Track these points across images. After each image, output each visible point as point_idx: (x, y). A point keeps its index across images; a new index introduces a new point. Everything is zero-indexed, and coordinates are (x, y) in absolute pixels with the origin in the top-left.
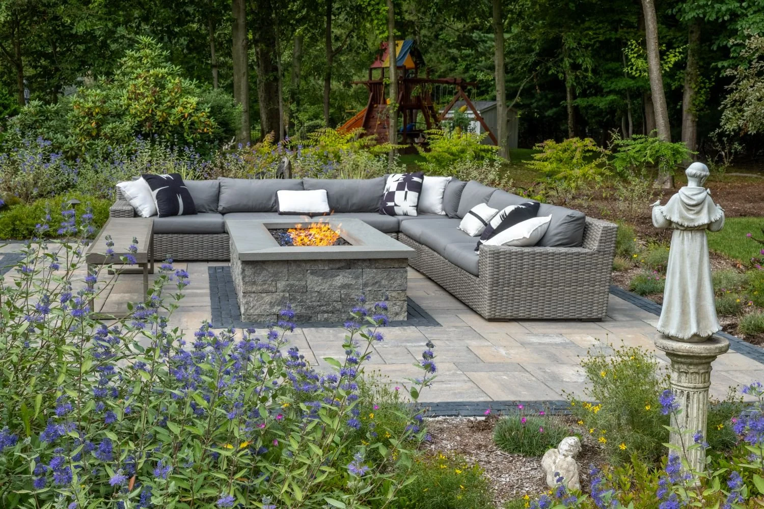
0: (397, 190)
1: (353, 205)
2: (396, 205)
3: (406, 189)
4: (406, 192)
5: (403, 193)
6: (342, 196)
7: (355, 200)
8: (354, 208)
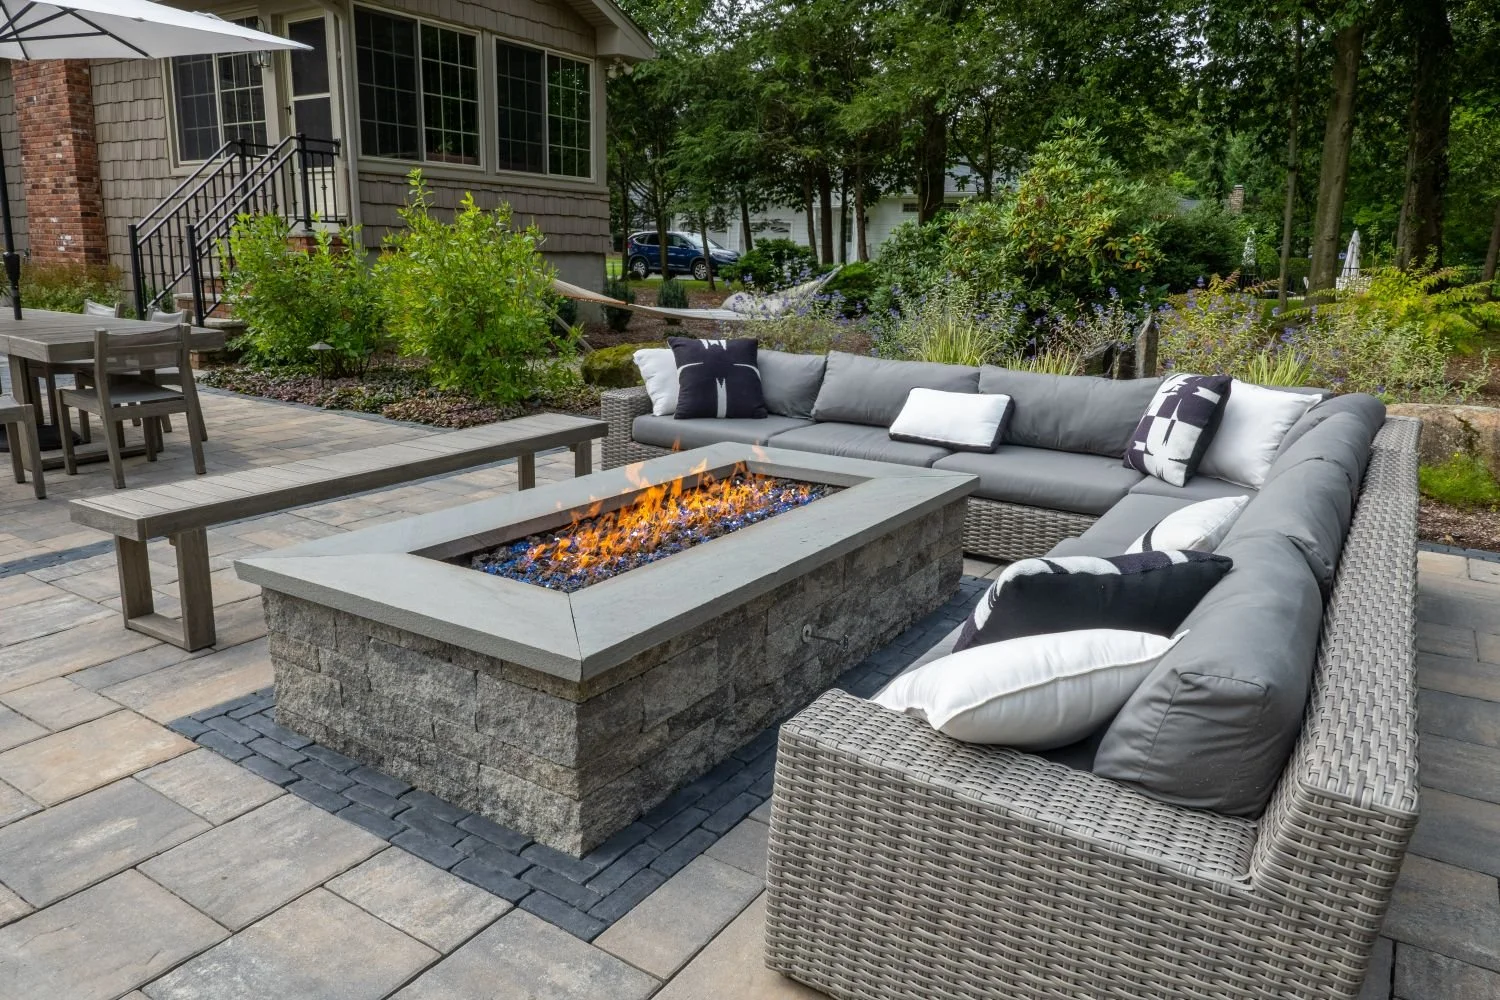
0: (1158, 415)
1: (1068, 436)
2: (1147, 451)
3: (1174, 416)
4: (1173, 422)
5: (1167, 422)
6: (1044, 414)
7: (1075, 425)
8: (1071, 443)
